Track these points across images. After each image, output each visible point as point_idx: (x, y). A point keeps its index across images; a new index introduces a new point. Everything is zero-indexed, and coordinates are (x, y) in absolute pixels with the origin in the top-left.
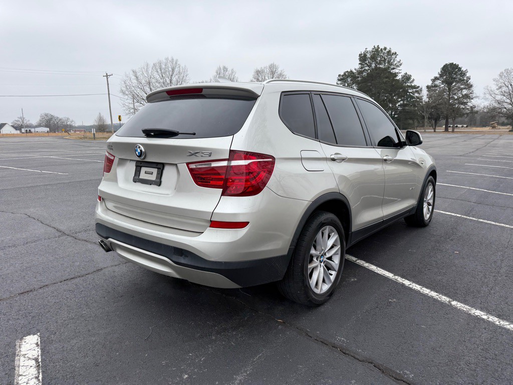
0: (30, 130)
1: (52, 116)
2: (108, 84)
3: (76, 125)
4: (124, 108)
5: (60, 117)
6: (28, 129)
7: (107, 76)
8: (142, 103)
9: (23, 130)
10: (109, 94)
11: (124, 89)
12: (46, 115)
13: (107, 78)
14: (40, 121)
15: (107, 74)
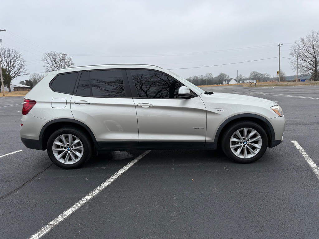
0: (244, 82)
1: (257, 73)
2: (280, 51)
3: (271, 77)
4: (292, 65)
5: (262, 73)
6: (243, 81)
7: (280, 45)
8: (306, 60)
9: (241, 82)
10: (280, 57)
11: (293, 52)
12: (254, 72)
13: (280, 47)
14: (250, 76)
15: (279, 44)
